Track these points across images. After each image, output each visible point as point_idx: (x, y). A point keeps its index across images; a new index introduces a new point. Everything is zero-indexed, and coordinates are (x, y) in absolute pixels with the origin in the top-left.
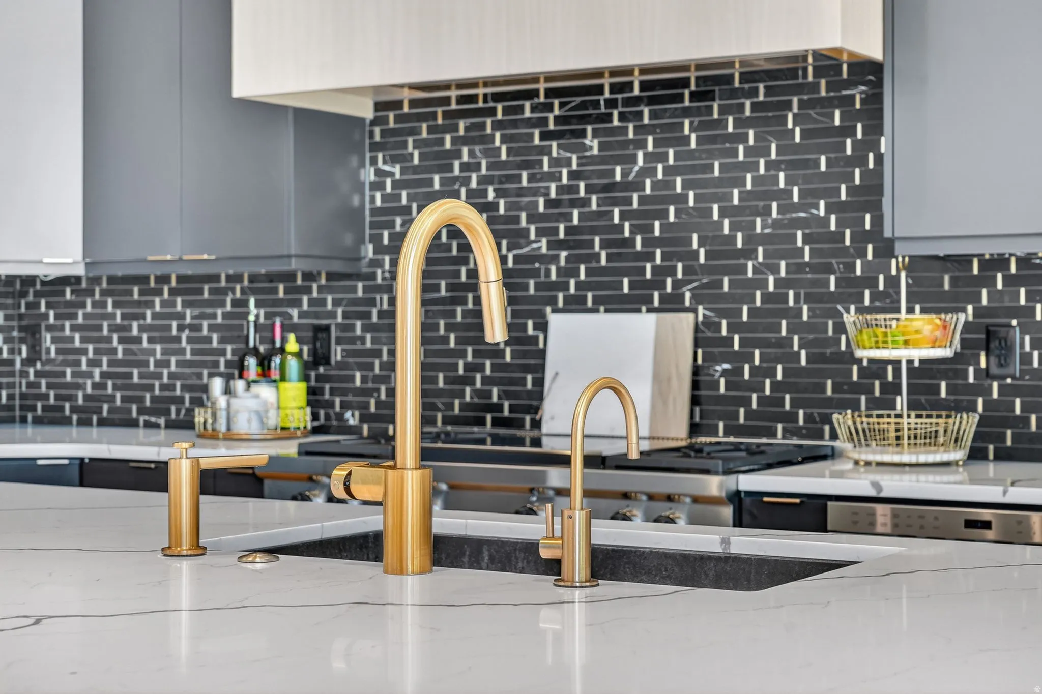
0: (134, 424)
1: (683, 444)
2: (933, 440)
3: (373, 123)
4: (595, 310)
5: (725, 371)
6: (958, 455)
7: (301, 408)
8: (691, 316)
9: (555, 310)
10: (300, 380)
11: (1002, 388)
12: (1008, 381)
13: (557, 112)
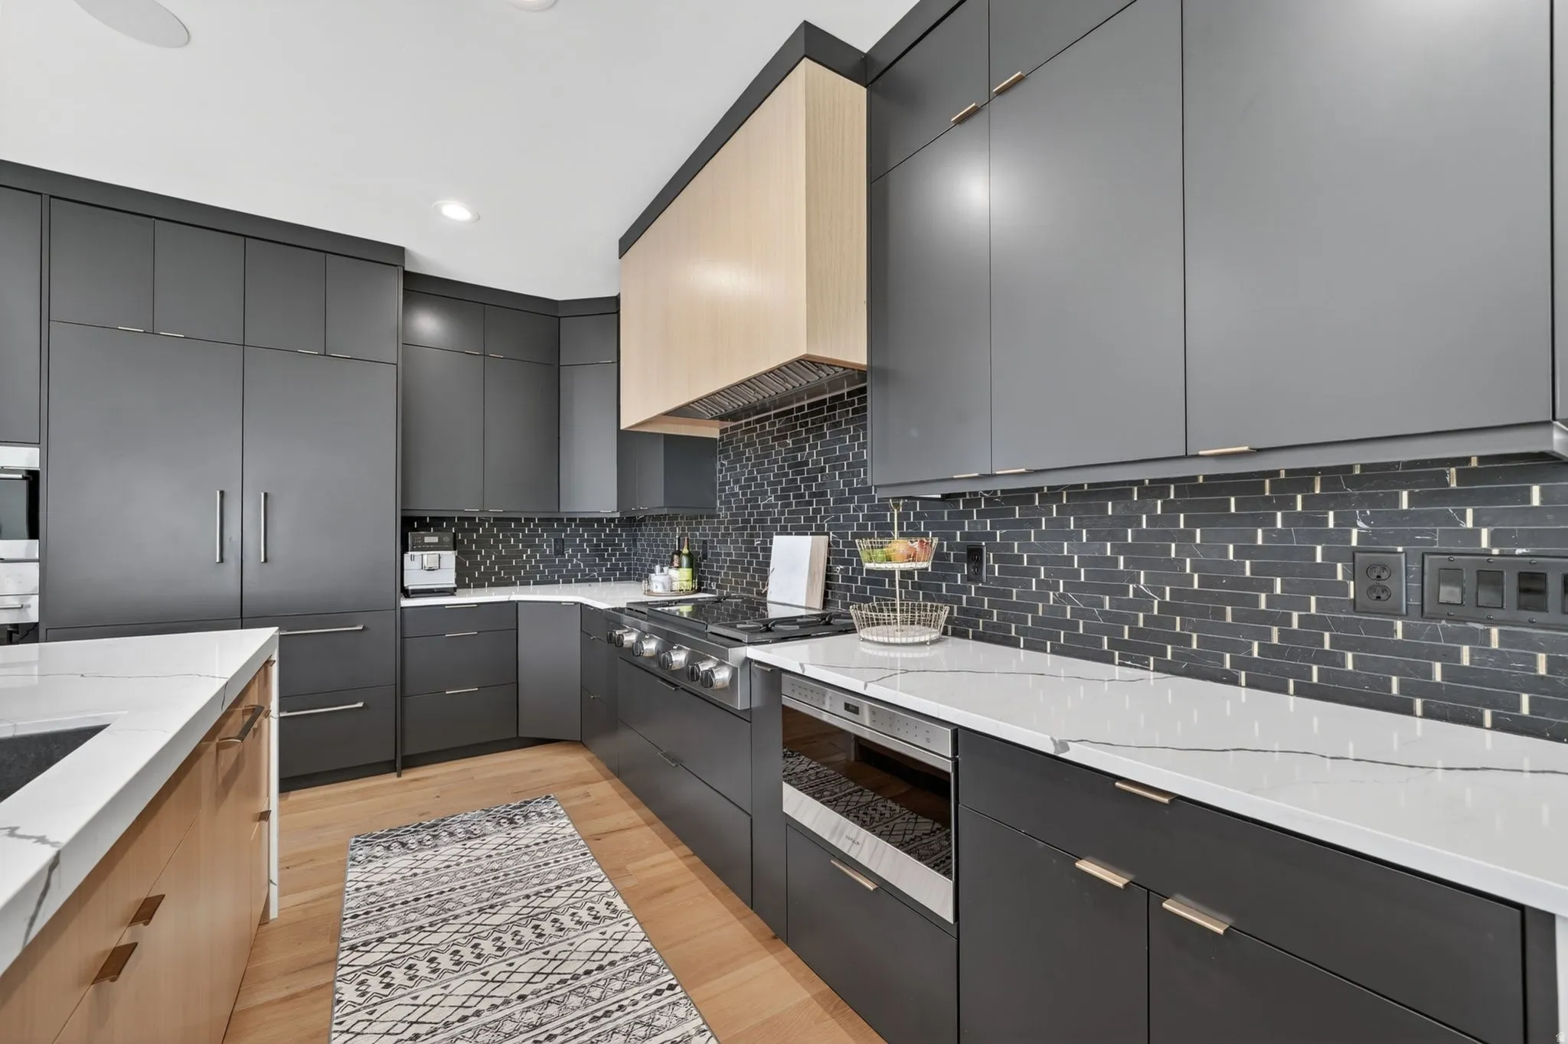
1: (819, 612)
2: (932, 623)
5: (841, 569)
6: (935, 634)
7: (687, 581)
8: (826, 538)
9: (777, 533)
10: (688, 567)
11: (977, 589)
12: (980, 585)
13: (777, 426)
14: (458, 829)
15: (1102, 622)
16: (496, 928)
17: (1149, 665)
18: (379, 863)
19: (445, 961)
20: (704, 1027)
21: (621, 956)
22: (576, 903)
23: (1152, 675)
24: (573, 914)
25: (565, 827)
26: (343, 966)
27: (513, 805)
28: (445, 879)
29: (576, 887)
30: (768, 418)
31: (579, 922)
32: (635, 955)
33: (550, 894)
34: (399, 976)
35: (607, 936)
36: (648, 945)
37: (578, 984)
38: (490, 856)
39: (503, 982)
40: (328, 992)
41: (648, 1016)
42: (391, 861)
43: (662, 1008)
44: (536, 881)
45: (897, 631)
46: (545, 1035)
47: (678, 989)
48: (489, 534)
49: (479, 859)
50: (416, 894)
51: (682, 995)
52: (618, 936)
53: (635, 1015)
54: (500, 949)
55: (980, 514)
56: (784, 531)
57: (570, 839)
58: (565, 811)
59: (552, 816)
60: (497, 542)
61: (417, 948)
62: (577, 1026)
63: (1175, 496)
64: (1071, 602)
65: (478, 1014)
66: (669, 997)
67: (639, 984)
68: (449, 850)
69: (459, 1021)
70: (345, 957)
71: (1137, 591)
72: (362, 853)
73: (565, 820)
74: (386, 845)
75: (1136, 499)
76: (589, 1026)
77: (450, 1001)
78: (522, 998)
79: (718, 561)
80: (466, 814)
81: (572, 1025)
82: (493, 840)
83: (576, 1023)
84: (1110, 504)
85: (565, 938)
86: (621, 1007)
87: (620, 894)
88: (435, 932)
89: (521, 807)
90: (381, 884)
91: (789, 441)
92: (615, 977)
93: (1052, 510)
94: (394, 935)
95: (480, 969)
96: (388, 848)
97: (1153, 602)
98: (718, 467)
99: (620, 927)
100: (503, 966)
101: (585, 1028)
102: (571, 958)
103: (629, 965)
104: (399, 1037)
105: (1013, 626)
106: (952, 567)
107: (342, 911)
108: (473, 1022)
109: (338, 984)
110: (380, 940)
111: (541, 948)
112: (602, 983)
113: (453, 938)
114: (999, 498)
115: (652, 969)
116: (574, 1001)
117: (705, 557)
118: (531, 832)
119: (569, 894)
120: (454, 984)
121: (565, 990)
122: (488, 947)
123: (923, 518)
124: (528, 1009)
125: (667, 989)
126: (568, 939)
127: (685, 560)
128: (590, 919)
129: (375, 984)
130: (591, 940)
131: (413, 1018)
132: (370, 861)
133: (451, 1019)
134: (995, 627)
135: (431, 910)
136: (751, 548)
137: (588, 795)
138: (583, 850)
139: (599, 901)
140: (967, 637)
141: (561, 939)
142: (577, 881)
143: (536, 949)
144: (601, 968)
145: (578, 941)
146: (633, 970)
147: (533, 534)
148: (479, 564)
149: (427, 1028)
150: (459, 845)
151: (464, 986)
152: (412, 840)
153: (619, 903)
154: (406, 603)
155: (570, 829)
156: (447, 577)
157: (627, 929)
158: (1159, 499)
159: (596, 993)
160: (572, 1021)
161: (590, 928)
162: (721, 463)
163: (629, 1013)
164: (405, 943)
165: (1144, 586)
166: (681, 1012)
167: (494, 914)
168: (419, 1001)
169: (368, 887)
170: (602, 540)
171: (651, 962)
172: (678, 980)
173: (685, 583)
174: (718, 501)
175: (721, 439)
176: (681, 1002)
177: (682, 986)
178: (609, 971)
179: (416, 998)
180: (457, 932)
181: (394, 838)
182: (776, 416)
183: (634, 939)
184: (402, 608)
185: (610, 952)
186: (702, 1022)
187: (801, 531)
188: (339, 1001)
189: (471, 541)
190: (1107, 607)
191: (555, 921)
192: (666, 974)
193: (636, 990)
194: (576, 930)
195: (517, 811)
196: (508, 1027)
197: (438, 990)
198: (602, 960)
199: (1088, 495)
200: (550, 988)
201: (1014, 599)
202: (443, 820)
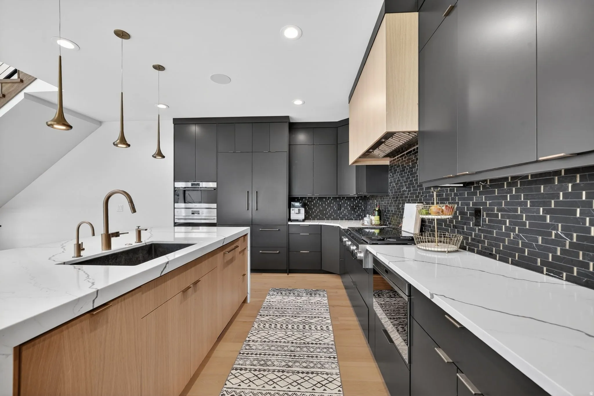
10: (378, 215)
11: (479, 229)
12: (480, 227)
13: (407, 158)
14: (296, 293)
15: (537, 250)
16: (294, 322)
17: (562, 277)
18: (274, 296)
19: (279, 326)
20: (339, 373)
21: (324, 343)
22: (319, 323)
23: (565, 283)
24: (316, 326)
25: (325, 301)
26: (257, 319)
27: (314, 290)
28: (287, 305)
29: (320, 319)
30: (404, 155)
31: (316, 329)
32: (328, 344)
33: (312, 318)
34: (267, 326)
35: (323, 336)
36: (333, 343)
37: (308, 345)
38: (301, 302)
39: (290, 337)
40: (252, 323)
41: (323, 363)
42: (277, 297)
43: (328, 362)
44: (310, 313)
45: (436, 245)
46: (294, 355)
47: (336, 359)
48: (317, 202)
49: (297, 302)
50: (279, 307)
51: (337, 361)
52: (326, 337)
53: (320, 360)
54: (293, 328)
55: (481, 193)
56: (409, 202)
57: (325, 304)
58: (327, 295)
59: (323, 296)
60: (319, 205)
61: (274, 320)
62: (303, 356)
63: (580, 181)
64: (521, 239)
65: (280, 342)
66: (332, 360)
67: (325, 353)
68: (292, 298)
69: (275, 342)
70: (259, 317)
71: (557, 235)
72: (271, 293)
73: (326, 298)
74: (278, 292)
75: (556, 183)
76: (306, 358)
77: (275, 336)
78: (292, 343)
79: (389, 214)
80: (300, 289)
81: (301, 355)
82: (304, 298)
83: (303, 355)
84: (542, 186)
85: (310, 332)
86: (317, 357)
87: (332, 325)
88: (280, 318)
89: (315, 291)
90: (273, 302)
91: (410, 164)
92: (319, 348)
93: (513, 190)
94: (270, 315)
95: (286, 331)
96: (278, 293)
97: (565, 242)
98: (389, 176)
99: (327, 335)
100: (291, 333)
101: (305, 358)
102: (309, 338)
103: (325, 346)
104: (262, 340)
105: (494, 249)
106: (468, 219)
107: (262, 305)
108: (278, 344)
109: (255, 323)
110: (267, 315)
111: (303, 332)
112: (315, 348)
113: (283, 321)
114: (488, 185)
115: (331, 350)
116: (305, 349)
117: (385, 212)
118: (315, 299)
119: (317, 320)
120: (278, 332)
121: (304, 346)
122: (290, 326)
123: (457, 196)
124: (292, 346)
125: (333, 358)
126: (311, 332)
127: (376, 213)
128: (320, 329)
129: (261, 326)
130: (317, 335)
131: (266, 337)
132: (272, 295)
133: (274, 341)
134: (486, 248)
135: (281, 312)
136: (399, 209)
137: (337, 293)
138: (327, 309)
139: (325, 325)
140: (474, 252)
141: (309, 331)
142: (321, 317)
143: (302, 332)
144: (316, 344)
145: (313, 334)
146: (325, 348)
147: (331, 203)
148: (314, 212)
149: (268, 340)
150: (295, 297)
151: (281, 334)
152: (284, 293)
153: (331, 328)
154: (290, 223)
155: (326, 302)
156: (302, 216)
157: (329, 336)
158: (570, 183)
159: (312, 350)
160: (302, 354)
161: (319, 331)
162: (390, 175)
163: (318, 359)
164: (272, 318)
165: (561, 233)
166: (334, 366)
167: (295, 318)
168: (269, 333)
169: (270, 302)
170: (354, 205)
171: (332, 348)
172: (337, 357)
173: (376, 222)
174: (389, 190)
175: (390, 165)
176: (335, 363)
177: (337, 359)
178: (318, 346)
179: (269, 332)
180: (284, 320)
181: (279, 291)
182: (407, 154)
183: (330, 339)
184: (289, 225)
185: (321, 340)
186: (339, 372)
187: (414, 202)
188: (253, 326)
189: (312, 205)
190: (540, 242)
191: (310, 326)
192: (335, 353)
193: (323, 354)
194: (314, 330)
195: (313, 292)
196: (286, 349)
197: (274, 332)
198: (318, 342)
199: (530, 183)
200: (300, 343)
201: (495, 235)
202: (293, 289)
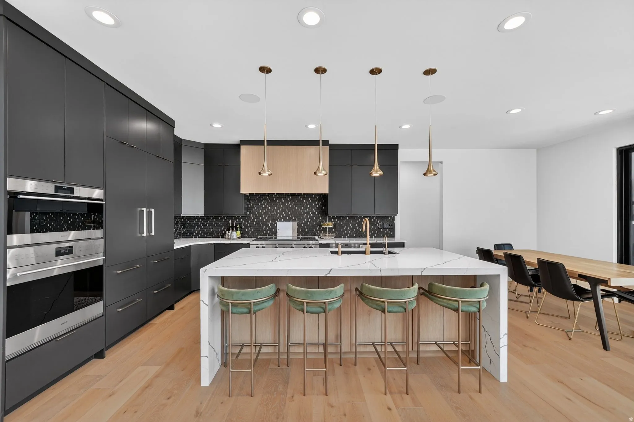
0: (206, 237)
1: (297, 237)
3: (249, 196)
4: (283, 221)
5: (301, 228)
8: (297, 222)
9: (278, 221)
